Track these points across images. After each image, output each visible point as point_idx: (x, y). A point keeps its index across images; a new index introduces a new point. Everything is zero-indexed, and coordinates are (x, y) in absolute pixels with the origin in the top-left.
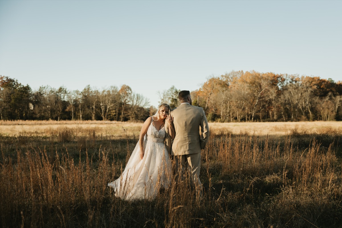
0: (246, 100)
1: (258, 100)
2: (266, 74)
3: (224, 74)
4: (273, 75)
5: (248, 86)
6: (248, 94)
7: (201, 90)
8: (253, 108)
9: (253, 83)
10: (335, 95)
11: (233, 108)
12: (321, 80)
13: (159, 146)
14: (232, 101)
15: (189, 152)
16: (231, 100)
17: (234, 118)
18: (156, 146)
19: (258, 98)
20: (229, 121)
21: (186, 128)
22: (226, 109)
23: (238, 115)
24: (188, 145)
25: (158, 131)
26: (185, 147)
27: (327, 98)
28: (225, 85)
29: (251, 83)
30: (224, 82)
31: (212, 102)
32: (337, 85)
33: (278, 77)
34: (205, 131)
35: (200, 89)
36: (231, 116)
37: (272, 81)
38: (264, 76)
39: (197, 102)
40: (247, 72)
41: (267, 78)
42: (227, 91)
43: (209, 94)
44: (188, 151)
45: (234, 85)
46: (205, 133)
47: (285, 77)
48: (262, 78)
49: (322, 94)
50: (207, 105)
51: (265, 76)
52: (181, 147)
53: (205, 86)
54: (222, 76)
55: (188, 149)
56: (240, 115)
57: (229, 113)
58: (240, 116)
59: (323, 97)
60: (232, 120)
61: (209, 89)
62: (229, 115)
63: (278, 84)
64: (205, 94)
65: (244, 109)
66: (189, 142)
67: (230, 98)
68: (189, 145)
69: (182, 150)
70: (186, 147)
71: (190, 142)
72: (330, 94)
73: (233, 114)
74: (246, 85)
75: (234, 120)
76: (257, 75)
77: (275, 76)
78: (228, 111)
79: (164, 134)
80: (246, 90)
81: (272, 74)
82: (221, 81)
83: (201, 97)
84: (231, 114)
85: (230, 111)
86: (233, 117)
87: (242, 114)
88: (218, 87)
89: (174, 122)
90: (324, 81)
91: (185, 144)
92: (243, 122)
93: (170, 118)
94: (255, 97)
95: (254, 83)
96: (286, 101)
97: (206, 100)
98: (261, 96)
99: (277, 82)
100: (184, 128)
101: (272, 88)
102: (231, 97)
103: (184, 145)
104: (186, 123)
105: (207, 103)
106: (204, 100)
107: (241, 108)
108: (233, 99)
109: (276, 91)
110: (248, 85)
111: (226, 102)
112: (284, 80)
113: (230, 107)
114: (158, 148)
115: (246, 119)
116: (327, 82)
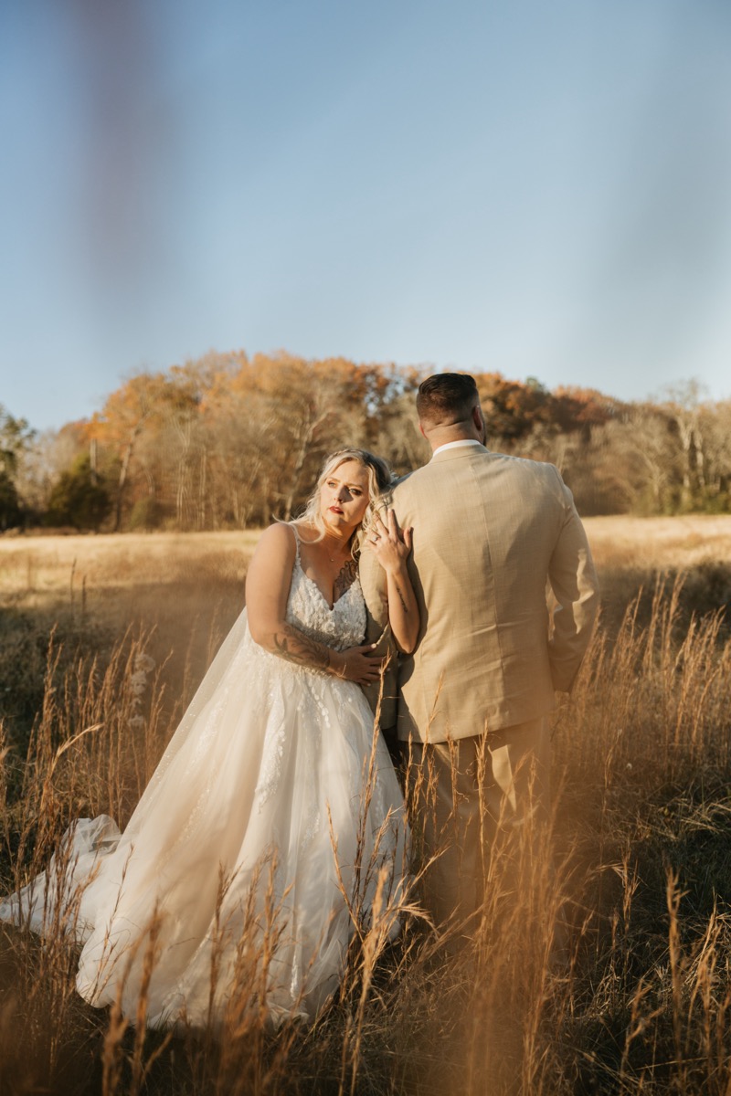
0: (265, 451)
1: (306, 450)
2: (326, 362)
3: (182, 364)
4: (349, 368)
5: (268, 405)
6: (269, 432)
7: (100, 421)
8: (287, 480)
9: (283, 393)
10: (552, 434)
11: (218, 479)
12: (507, 384)
13: (331, 690)
14: (214, 458)
15: (507, 713)
16: (212, 453)
17: (223, 514)
18: (318, 692)
19: (304, 445)
20: (207, 527)
21: (487, 582)
22: (196, 485)
23: (236, 504)
24: (500, 676)
25: (332, 608)
26: (484, 688)
27: (529, 444)
28: (185, 400)
29: (276, 393)
30: (181, 392)
31: (144, 461)
32: (555, 400)
33: (365, 376)
34: (586, 590)
35: (96, 415)
36: (214, 509)
37: (348, 385)
38: (319, 369)
39: (88, 460)
40: (258, 356)
41: (330, 376)
42: (195, 423)
43: (132, 431)
44: (502, 710)
45: (217, 401)
46: (585, 604)
47: (386, 374)
48: (315, 375)
49: (512, 429)
50: (127, 470)
51: (324, 370)
52: (463, 692)
53: (116, 403)
54: (176, 369)
55: (501, 699)
56: (243, 504)
57: (206, 497)
58: (246, 508)
59: (514, 440)
60: (216, 523)
61: (130, 416)
62: (208, 506)
63: (367, 398)
64: (114, 433)
65: (256, 485)
66: (504, 658)
67: (207, 446)
68: (504, 674)
69: (470, 708)
70: (492, 688)
71: (508, 661)
72: (538, 428)
73: (219, 502)
74: (260, 400)
75: (226, 524)
76: (298, 366)
77: (355, 370)
78: (202, 491)
79: (363, 621)
80: (262, 418)
81: (342, 361)
82: (171, 387)
83: (103, 443)
84: (213, 500)
85: (209, 491)
86: (220, 512)
87: (251, 503)
88: (165, 408)
89: (417, 558)
90: (514, 388)
91: (484, 670)
92: (254, 528)
93: (392, 534)
94: (294, 441)
95: (286, 395)
96: (395, 453)
97: (120, 452)
98: (314, 436)
99: (362, 389)
100: (481, 579)
101: (350, 409)
102: (210, 442)
103: (481, 677)
104: (487, 554)
105: (125, 464)
106: (114, 455)
107: (245, 481)
108: (220, 449)
109: (362, 420)
110: (269, 399)
111: (193, 460)
112: (387, 383)
113: (208, 479)
114: (329, 700)
115: (266, 519)
116: (524, 390)
